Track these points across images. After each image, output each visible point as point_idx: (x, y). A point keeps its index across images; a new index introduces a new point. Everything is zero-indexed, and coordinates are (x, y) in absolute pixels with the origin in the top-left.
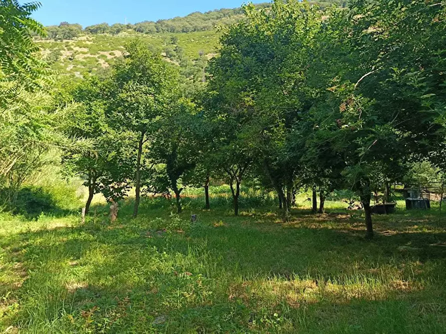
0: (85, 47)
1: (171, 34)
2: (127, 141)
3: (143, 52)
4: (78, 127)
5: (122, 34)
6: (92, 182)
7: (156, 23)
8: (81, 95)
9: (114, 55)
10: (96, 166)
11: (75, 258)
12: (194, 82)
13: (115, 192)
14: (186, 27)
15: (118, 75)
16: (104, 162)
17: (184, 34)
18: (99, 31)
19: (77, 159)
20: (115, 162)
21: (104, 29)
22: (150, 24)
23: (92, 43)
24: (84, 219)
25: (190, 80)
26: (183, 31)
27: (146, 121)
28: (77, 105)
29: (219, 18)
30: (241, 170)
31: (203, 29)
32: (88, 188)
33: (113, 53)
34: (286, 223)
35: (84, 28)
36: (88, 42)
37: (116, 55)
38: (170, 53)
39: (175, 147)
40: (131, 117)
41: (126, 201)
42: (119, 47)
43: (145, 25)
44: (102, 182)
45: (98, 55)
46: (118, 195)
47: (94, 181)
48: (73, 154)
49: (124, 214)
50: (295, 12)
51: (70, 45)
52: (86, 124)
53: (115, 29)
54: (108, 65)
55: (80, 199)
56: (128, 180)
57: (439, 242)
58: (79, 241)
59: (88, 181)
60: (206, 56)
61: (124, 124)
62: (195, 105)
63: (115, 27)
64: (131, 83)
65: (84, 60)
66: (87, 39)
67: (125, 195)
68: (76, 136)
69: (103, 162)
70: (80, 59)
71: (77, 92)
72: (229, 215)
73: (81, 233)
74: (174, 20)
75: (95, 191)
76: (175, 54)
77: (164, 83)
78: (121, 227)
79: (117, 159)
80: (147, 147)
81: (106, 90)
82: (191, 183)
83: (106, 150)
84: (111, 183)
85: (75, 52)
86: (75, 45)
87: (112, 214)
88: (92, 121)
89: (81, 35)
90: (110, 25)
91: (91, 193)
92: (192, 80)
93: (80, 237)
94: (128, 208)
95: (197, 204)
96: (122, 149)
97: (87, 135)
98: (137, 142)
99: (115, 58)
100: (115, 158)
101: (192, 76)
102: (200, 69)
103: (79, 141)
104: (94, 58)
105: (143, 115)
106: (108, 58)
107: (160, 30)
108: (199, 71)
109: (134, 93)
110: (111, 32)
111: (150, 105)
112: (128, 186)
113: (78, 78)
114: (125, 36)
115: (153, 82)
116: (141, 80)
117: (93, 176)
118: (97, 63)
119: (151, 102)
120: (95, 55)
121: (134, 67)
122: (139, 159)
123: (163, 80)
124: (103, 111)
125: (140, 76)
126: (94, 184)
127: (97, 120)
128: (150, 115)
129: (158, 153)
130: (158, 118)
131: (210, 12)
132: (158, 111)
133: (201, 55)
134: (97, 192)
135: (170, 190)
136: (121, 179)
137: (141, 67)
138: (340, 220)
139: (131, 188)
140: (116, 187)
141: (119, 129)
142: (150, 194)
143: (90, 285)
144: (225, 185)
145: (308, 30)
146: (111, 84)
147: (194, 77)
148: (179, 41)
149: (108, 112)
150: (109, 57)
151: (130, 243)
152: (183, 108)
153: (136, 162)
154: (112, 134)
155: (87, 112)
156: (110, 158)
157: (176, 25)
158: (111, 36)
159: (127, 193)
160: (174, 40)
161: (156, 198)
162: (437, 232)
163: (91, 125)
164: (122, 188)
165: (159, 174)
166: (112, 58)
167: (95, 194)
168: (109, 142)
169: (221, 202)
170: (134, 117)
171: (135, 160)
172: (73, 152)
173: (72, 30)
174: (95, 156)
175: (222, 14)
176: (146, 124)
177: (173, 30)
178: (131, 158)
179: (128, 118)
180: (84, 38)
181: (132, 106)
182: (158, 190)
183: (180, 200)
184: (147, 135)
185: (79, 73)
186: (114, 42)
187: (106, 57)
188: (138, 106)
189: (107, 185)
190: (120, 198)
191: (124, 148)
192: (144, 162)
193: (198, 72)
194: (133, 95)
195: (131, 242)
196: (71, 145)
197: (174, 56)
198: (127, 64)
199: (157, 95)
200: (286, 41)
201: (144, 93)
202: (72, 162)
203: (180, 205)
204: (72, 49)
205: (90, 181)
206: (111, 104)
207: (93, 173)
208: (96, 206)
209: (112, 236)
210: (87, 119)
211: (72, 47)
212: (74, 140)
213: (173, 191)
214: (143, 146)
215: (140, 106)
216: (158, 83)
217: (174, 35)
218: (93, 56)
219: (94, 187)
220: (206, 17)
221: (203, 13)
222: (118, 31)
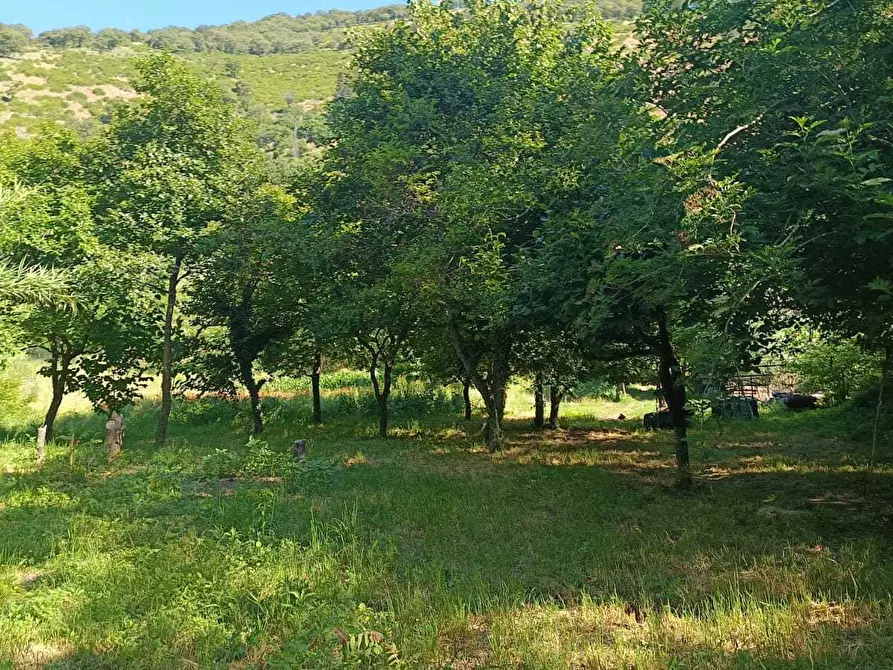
0: (37, 75)
1: (228, 55)
2: (143, 277)
3: (181, 80)
4: (28, 242)
5: (120, 51)
6: (60, 368)
7: (194, 33)
8: (34, 171)
9: (103, 94)
10: (70, 331)
11: (31, 560)
12: (275, 156)
13: (113, 389)
14: (259, 42)
15: (124, 128)
16: (88, 321)
17: (254, 57)
18: (70, 43)
19: (27, 316)
20: (113, 323)
21: (81, 40)
22: (182, 33)
23: (53, 66)
24: (43, 452)
25: (267, 151)
26: (252, 52)
27: (188, 232)
28: (28, 193)
29: (327, 29)
30: (393, 340)
31: (294, 50)
32: (49, 380)
33: (100, 90)
34: (497, 454)
35: (36, 35)
36: (44, 65)
37: (107, 95)
38: (226, 95)
39: (248, 290)
40: (152, 222)
41: (136, 408)
42: (114, 78)
43: (168, 34)
44: (82, 367)
45: (67, 93)
46: (120, 395)
47: (66, 364)
48: (14, 305)
49: (136, 438)
50: (512, 10)
51: (4, 70)
52: (48, 237)
53: (106, 40)
54: (89, 116)
55: (30, 405)
56: (143, 363)
57: (829, 494)
58: (37, 511)
59: (50, 364)
60: (300, 104)
61: (136, 237)
62: (295, 200)
63: (106, 36)
64: (152, 147)
65: (35, 103)
66: (43, 57)
67: (136, 395)
68: (26, 263)
69: (86, 321)
70: (27, 100)
71: (25, 163)
72: (366, 438)
73: (40, 490)
74: (232, 28)
75: (66, 388)
76: (235, 98)
77: (227, 150)
78: (135, 472)
79: (118, 315)
80: (184, 290)
81: (96, 161)
82: (281, 368)
83: (95, 297)
84: (104, 368)
85: (16, 86)
86: (15, 69)
87: (110, 440)
88: (63, 229)
89: (28, 48)
90: (94, 30)
91: (58, 392)
92: (271, 153)
93: (38, 501)
94: (141, 423)
95: (293, 411)
96: (133, 294)
97: (49, 261)
98: (165, 277)
99: (105, 100)
100: (113, 314)
101: (271, 145)
102: (289, 130)
103: (31, 275)
104: (58, 98)
105: (179, 218)
106: (89, 101)
107: (204, 46)
108: (285, 134)
109: (159, 170)
110: (97, 46)
111: (195, 196)
112: (143, 376)
113: (21, 140)
114: (127, 54)
115: (200, 147)
116: (174, 144)
117: (62, 353)
118: (66, 109)
119: (198, 190)
120: (60, 91)
121: (158, 114)
122: (170, 316)
123: (223, 143)
124: (87, 209)
125: (173, 133)
126: (66, 371)
127: (73, 228)
128: (196, 219)
129: (211, 304)
130: (213, 225)
131: (309, 15)
132: (214, 210)
133: (289, 101)
134: (72, 389)
135: (237, 383)
136: (126, 360)
137: (176, 111)
138: (598, 445)
139: (152, 379)
140: (116, 378)
141: (123, 247)
142: (191, 392)
143: (82, 649)
144: (345, 370)
145: (540, 49)
146: (106, 148)
147: (275, 145)
148: (242, 71)
149: (99, 210)
150: (92, 99)
151: (161, 513)
152: (270, 205)
153: (163, 323)
154: (109, 260)
155: (49, 209)
156: (100, 314)
157: (236, 37)
158: (96, 53)
159: (141, 391)
160: (232, 70)
161: (204, 401)
162: (805, 470)
163: (58, 239)
164: (130, 381)
165: (214, 348)
166: (99, 101)
167: (66, 393)
168: (101, 279)
169: (345, 406)
170: (160, 224)
171: (160, 318)
172: (15, 300)
173: (8, 38)
174: (69, 308)
175: (333, 22)
176: (186, 239)
177: (230, 48)
178: (150, 315)
179: (146, 224)
180: (37, 56)
181: (155, 199)
182: (209, 384)
183: (259, 407)
184: (188, 263)
185: (24, 129)
186: (102, 67)
187: (85, 97)
188: (170, 200)
189: (95, 373)
190: (125, 402)
191: (137, 291)
192: (179, 322)
193: (282, 136)
194: (158, 174)
195: (164, 513)
196: (13, 283)
197: (234, 101)
198: (142, 106)
199: (212, 176)
200: (498, 69)
201: (182, 171)
202: (14, 322)
203: (258, 416)
204: (9, 79)
205: (55, 365)
206: (105, 193)
207: (61, 346)
208: (67, 420)
209: (116, 495)
210: (50, 225)
211: (9, 73)
212: (20, 272)
213: (245, 387)
214: (179, 287)
215: (173, 198)
216: (214, 150)
217: (233, 58)
218: (54, 95)
219: (64, 378)
220: (299, 26)
221: (294, 16)
222: (112, 45)
